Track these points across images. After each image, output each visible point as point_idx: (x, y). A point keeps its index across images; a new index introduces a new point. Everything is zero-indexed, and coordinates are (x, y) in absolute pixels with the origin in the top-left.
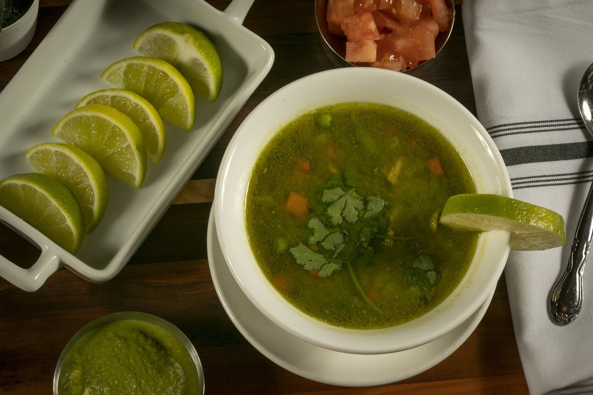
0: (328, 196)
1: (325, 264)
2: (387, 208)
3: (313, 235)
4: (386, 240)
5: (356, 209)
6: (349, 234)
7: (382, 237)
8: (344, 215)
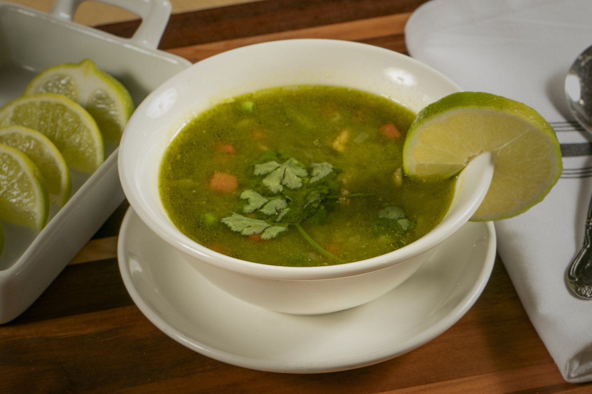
0: (260, 169)
1: (268, 227)
2: (337, 172)
3: (248, 204)
4: (340, 199)
5: (298, 176)
6: (293, 199)
7: (336, 197)
8: (283, 183)
